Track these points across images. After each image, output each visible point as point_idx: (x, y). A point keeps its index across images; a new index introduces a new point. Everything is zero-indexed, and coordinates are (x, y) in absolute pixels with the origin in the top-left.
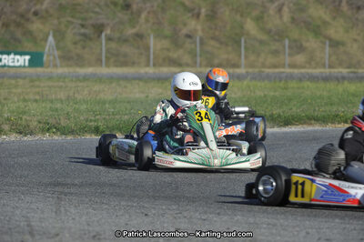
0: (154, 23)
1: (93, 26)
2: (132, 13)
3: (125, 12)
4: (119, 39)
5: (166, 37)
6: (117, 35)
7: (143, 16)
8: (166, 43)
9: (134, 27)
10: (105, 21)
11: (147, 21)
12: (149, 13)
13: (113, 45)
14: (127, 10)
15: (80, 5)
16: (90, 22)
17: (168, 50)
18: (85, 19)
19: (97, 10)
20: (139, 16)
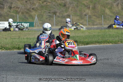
0: (74, 11)
1: (53, 12)
2: (66, 8)
3: (64, 7)
4: (62, 17)
5: (78, 16)
6: (61, 15)
7: (70, 8)
8: (78, 18)
9: (67, 12)
10: (57, 11)
11: (72, 10)
12: (72, 7)
13: (60, 19)
14: (65, 7)
15: (48, 5)
16: (52, 11)
17: (79, 20)
18: (50, 10)
19: (54, 7)
20: (69, 9)
